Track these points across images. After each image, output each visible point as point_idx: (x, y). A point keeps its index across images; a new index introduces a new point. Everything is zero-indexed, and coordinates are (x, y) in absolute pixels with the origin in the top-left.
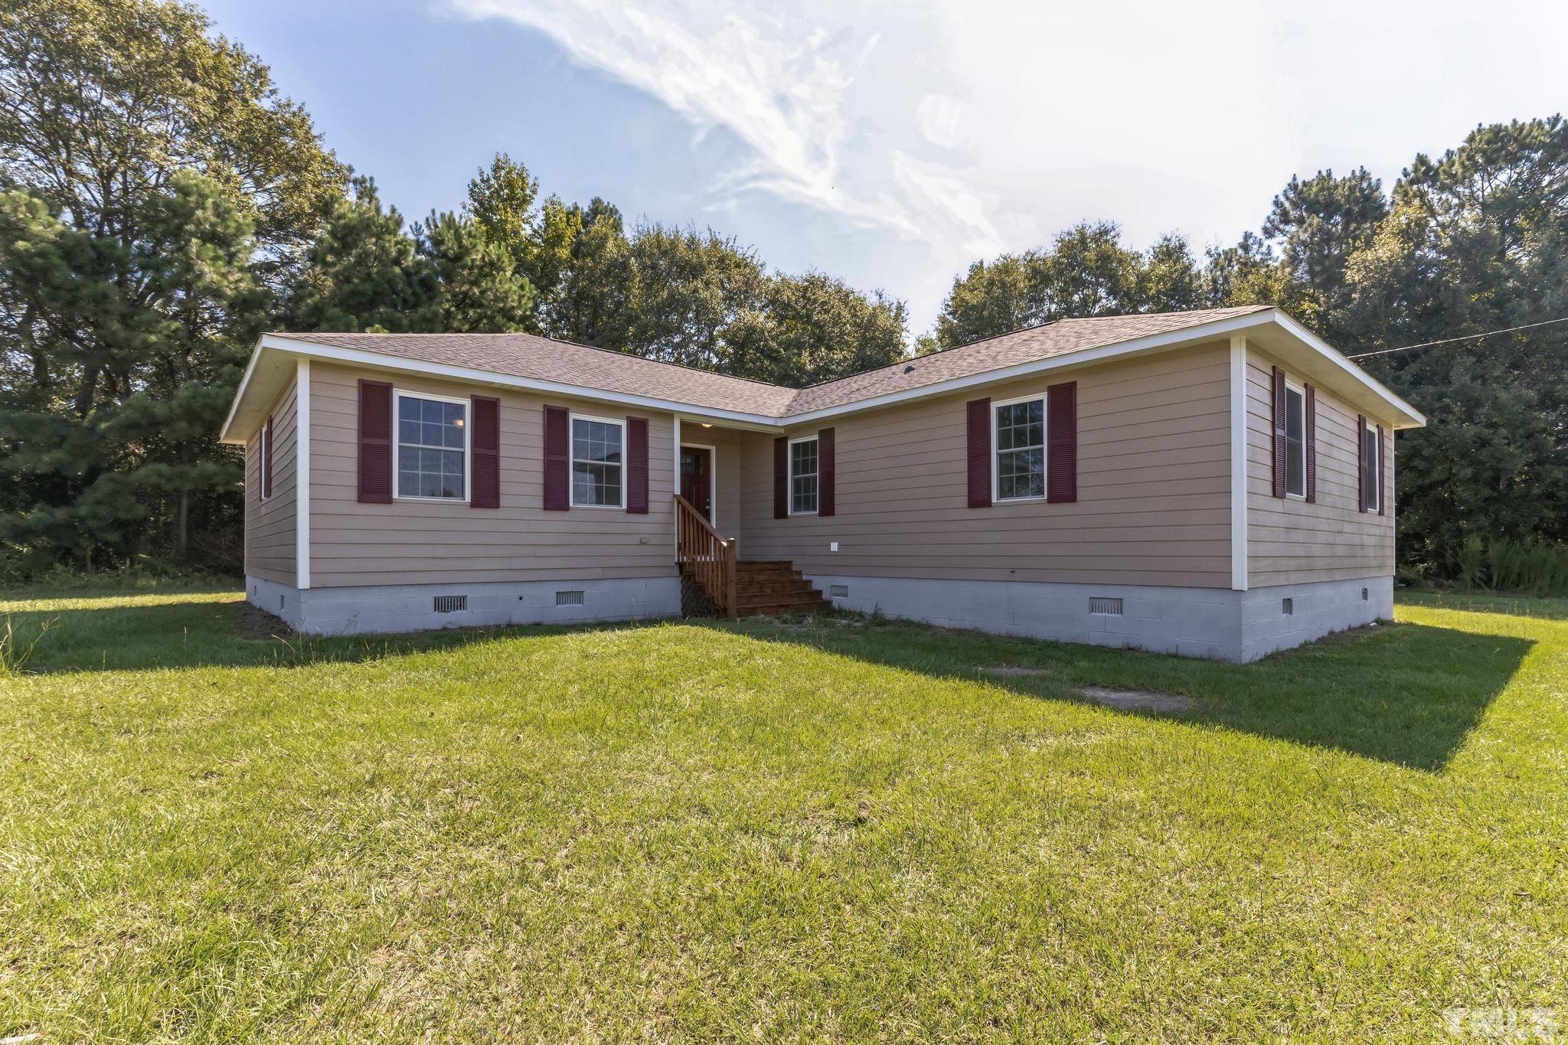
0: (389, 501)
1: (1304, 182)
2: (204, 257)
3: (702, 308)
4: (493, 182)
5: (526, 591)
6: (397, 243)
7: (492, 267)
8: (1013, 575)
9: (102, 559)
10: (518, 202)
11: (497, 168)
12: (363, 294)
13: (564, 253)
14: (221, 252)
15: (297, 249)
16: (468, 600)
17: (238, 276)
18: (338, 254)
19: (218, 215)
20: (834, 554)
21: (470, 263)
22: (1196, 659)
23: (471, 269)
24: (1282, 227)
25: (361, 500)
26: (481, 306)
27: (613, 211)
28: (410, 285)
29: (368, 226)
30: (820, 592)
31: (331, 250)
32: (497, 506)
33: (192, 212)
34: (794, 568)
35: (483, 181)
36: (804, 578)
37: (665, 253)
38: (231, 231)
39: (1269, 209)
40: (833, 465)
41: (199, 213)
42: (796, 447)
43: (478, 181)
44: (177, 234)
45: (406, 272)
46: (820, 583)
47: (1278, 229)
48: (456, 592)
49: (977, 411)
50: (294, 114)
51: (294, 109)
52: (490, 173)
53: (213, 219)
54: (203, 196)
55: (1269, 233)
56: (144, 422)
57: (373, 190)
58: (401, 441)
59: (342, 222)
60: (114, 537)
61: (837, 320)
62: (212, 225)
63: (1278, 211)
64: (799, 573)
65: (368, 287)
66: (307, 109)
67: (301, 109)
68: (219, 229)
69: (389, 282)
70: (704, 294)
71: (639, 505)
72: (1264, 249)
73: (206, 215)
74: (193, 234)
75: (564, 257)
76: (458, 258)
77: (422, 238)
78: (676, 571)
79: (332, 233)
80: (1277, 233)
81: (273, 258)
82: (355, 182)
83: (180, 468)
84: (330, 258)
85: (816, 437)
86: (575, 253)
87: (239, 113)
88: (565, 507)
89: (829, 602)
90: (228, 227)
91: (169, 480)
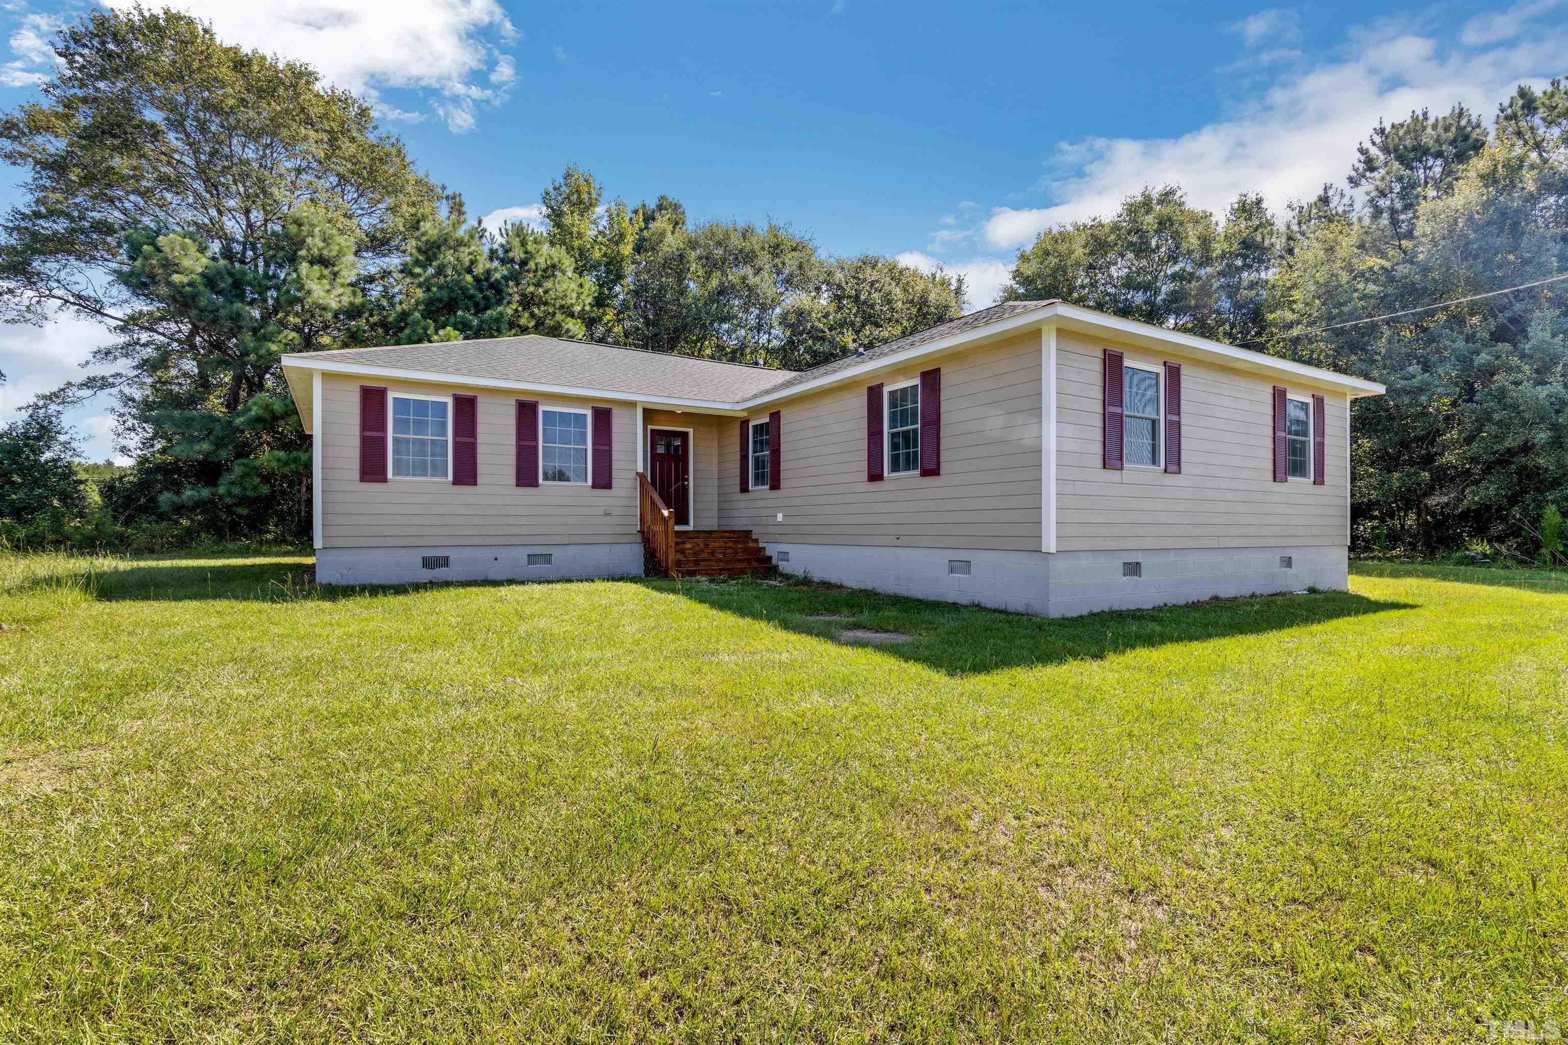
0: (384, 480)
1: (1393, 126)
2: (312, 277)
3: (751, 296)
4: (564, 188)
5: (502, 553)
6: (470, 254)
7: (551, 270)
8: (899, 541)
9: (235, 530)
10: (583, 206)
11: (568, 176)
12: (440, 300)
13: (627, 249)
14: (326, 272)
15: (394, 262)
16: (451, 559)
17: (341, 290)
18: (424, 267)
19: (324, 241)
20: (780, 525)
21: (534, 267)
22: (995, 611)
23: (536, 271)
24: (1368, 174)
25: (362, 480)
26: (546, 304)
27: (676, 207)
28: (481, 290)
29: (446, 240)
30: (770, 558)
31: (417, 263)
32: (475, 484)
33: (303, 241)
34: (754, 537)
35: (555, 189)
36: (761, 545)
37: (719, 244)
38: (334, 253)
39: (1356, 158)
40: (779, 445)
41: (309, 240)
42: (755, 427)
43: (551, 190)
44: (293, 260)
45: (477, 279)
46: (771, 550)
47: (1364, 176)
48: (439, 553)
49: (874, 393)
50: (393, 145)
51: (393, 140)
52: (562, 181)
53: (321, 245)
54: (312, 226)
55: (1354, 182)
56: (267, 416)
57: (461, 205)
58: (394, 432)
59: (424, 239)
60: (244, 511)
61: (888, 300)
62: (319, 250)
63: (1362, 158)
64: (756, 541)
65: (444, 294)
66: (403, 140)
67: (398, 140)
68: (325, 252)
69: (461, 289)
70: (752, 280)
71: (603, 480)
72: (1346, 200)
73: (315, 243)
74: (304, 258)
75: (627, 253)
76: (523, 263)
77: (495, 246)
78: (639, 538)
79: (419, 250)
80: (1363, 181)
81: (373, 270)
82: (447, 198)
83: (295, 454)
84: (418, 270)
85: (767, 420)
86: (638, 249)
87: (348, 148)
88: (534, 484)
89: (776, 567)
90: (331, 250)
91: (286, 464)
